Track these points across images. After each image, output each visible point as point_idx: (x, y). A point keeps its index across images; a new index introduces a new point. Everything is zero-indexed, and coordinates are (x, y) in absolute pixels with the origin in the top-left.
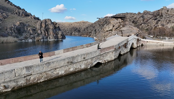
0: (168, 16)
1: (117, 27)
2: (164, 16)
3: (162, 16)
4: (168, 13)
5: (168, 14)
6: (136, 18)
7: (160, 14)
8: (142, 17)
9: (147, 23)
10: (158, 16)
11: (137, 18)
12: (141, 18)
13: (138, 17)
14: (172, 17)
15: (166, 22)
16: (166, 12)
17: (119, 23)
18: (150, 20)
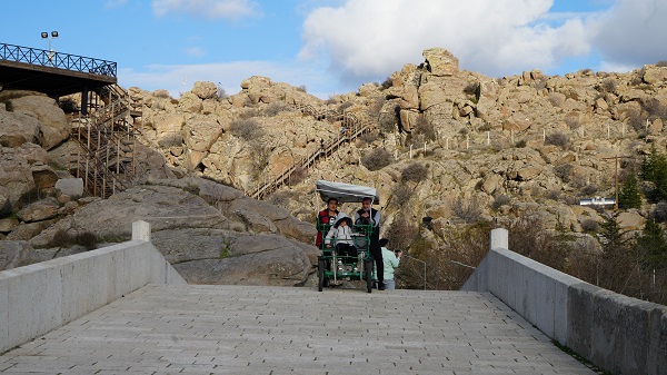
0: (486, 139)
1: (17, 191)
2: (447, 134)
3: (427, 130)
4: (476, 114)
5: (477, 122)
6: (179, 142)
7: (411, 117)
8: (245, 131)
9: (295, 196)
10: (392, 138)
11: (191, 141)
12: (237, 145)
13: (204, 129)
14: (522, 144)
15: (479, 186)
16: (462, 99)
17: (38, 139)
18: (323, 163)
